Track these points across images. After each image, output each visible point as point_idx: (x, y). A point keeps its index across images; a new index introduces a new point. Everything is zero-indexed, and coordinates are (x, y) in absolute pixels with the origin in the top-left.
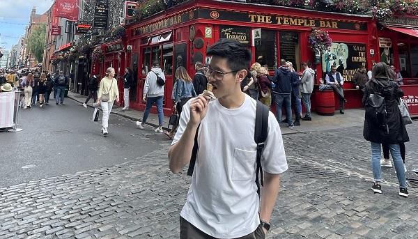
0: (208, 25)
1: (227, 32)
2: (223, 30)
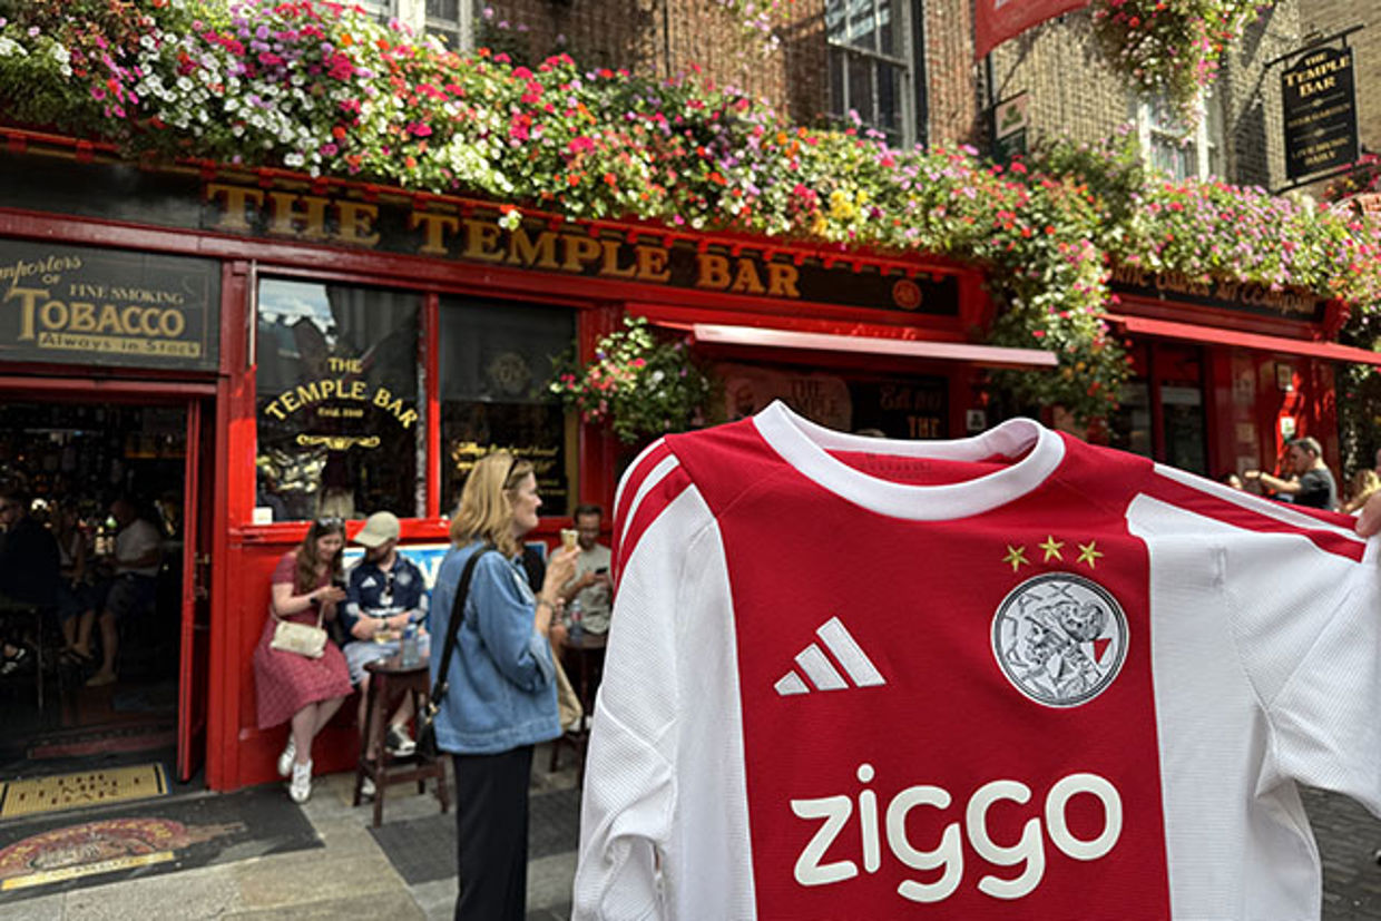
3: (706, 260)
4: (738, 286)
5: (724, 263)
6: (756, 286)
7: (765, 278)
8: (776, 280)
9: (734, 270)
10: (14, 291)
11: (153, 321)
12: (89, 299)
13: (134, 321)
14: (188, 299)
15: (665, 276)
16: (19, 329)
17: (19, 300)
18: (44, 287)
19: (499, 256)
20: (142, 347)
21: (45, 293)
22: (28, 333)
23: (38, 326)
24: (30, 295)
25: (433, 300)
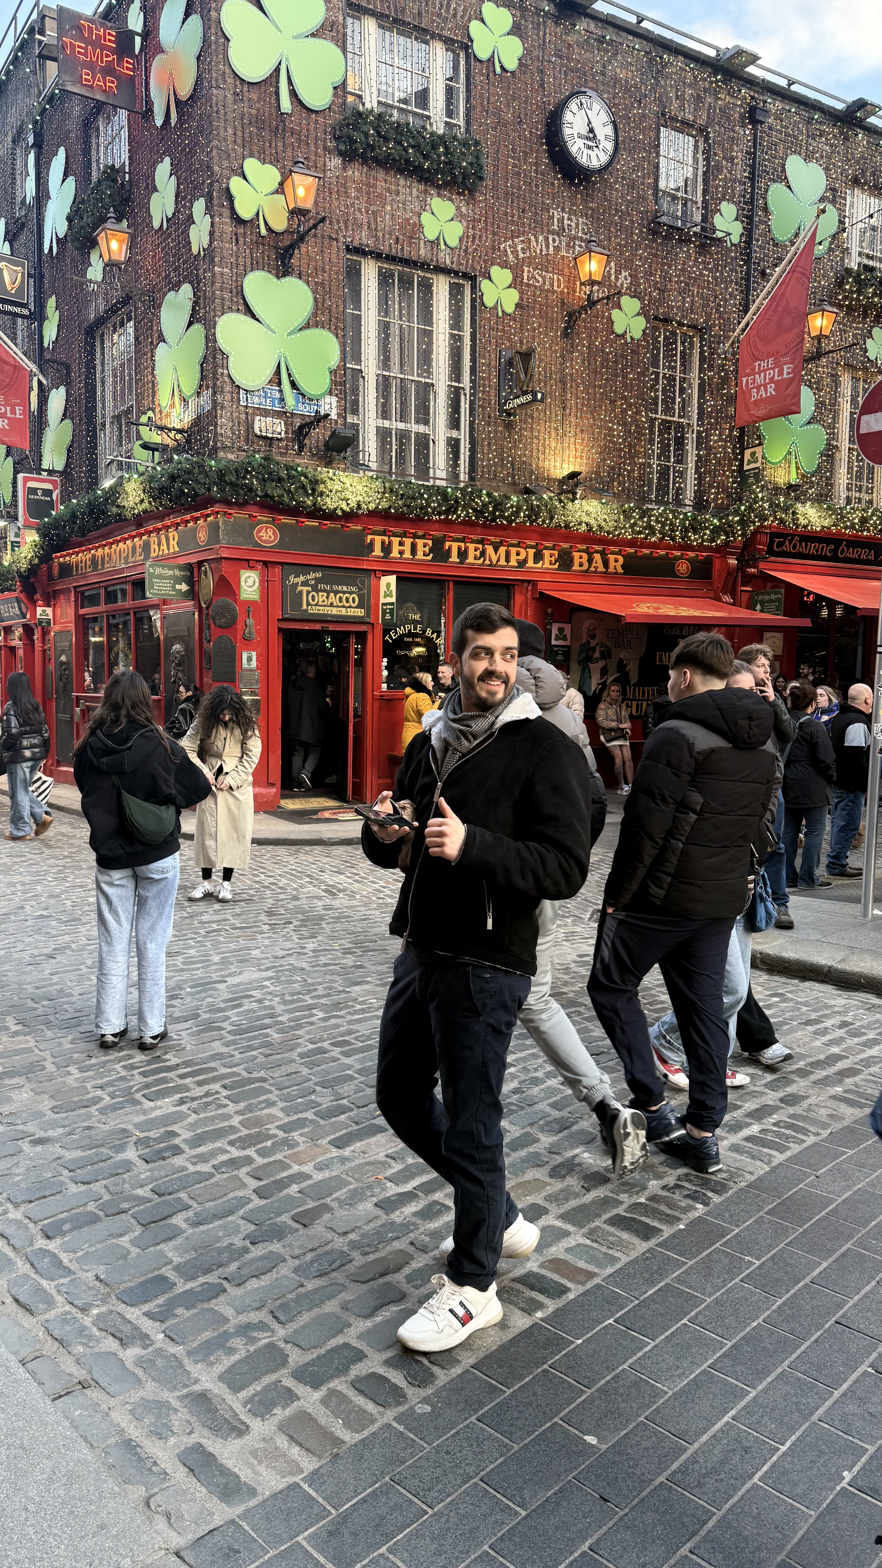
0: (249, 564)
1: (305, 584)
2: (292, 579)
3: (576, 555)
4: (592, 569)
5: (585, 556)
6: (601, 568)
7: (606, 564)
8: (612, 563)
9: (590, 561)
10: (300, 588)
11: (347, 600)
12: (324, 591)
13: (341, 600)
14: (360, 589)
15: (556, 566)
16: (301, 605)
17: (301, 592)
18: (308, 585)
19: (481, 561)
20: (343, 612)
21: (310, 589)
22: (305, 607)
23: (308, 604)
24: (305, 589)
25: (451, 584)
